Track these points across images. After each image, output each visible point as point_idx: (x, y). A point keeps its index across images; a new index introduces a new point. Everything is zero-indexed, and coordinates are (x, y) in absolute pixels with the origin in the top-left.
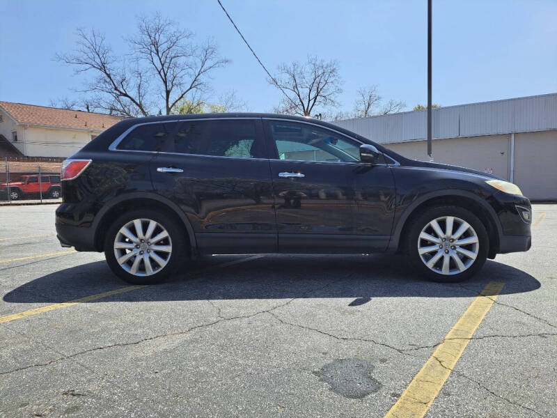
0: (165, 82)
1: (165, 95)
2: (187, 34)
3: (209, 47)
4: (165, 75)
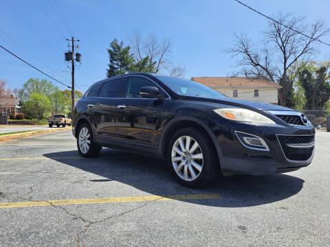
0: (284, 52)
1: (283, 61)
2: (300, 19)
3: (318, 23)
4: (284, 48)
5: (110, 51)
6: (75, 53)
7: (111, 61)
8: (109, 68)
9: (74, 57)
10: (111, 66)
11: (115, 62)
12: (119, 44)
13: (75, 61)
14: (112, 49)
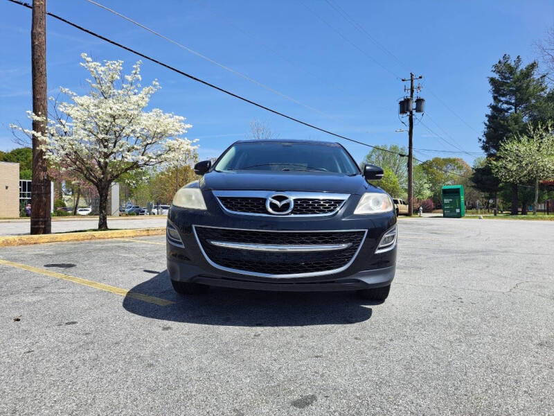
5: (492, 81)
6: (415, 99)
7: (495, 98)
8: (489, 111)
9: (413, 105)
10: (494, 108)
11: (503, 99)
12: (513, 64)
13: (414, 112)
14: (497, 76)
